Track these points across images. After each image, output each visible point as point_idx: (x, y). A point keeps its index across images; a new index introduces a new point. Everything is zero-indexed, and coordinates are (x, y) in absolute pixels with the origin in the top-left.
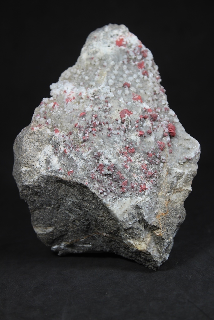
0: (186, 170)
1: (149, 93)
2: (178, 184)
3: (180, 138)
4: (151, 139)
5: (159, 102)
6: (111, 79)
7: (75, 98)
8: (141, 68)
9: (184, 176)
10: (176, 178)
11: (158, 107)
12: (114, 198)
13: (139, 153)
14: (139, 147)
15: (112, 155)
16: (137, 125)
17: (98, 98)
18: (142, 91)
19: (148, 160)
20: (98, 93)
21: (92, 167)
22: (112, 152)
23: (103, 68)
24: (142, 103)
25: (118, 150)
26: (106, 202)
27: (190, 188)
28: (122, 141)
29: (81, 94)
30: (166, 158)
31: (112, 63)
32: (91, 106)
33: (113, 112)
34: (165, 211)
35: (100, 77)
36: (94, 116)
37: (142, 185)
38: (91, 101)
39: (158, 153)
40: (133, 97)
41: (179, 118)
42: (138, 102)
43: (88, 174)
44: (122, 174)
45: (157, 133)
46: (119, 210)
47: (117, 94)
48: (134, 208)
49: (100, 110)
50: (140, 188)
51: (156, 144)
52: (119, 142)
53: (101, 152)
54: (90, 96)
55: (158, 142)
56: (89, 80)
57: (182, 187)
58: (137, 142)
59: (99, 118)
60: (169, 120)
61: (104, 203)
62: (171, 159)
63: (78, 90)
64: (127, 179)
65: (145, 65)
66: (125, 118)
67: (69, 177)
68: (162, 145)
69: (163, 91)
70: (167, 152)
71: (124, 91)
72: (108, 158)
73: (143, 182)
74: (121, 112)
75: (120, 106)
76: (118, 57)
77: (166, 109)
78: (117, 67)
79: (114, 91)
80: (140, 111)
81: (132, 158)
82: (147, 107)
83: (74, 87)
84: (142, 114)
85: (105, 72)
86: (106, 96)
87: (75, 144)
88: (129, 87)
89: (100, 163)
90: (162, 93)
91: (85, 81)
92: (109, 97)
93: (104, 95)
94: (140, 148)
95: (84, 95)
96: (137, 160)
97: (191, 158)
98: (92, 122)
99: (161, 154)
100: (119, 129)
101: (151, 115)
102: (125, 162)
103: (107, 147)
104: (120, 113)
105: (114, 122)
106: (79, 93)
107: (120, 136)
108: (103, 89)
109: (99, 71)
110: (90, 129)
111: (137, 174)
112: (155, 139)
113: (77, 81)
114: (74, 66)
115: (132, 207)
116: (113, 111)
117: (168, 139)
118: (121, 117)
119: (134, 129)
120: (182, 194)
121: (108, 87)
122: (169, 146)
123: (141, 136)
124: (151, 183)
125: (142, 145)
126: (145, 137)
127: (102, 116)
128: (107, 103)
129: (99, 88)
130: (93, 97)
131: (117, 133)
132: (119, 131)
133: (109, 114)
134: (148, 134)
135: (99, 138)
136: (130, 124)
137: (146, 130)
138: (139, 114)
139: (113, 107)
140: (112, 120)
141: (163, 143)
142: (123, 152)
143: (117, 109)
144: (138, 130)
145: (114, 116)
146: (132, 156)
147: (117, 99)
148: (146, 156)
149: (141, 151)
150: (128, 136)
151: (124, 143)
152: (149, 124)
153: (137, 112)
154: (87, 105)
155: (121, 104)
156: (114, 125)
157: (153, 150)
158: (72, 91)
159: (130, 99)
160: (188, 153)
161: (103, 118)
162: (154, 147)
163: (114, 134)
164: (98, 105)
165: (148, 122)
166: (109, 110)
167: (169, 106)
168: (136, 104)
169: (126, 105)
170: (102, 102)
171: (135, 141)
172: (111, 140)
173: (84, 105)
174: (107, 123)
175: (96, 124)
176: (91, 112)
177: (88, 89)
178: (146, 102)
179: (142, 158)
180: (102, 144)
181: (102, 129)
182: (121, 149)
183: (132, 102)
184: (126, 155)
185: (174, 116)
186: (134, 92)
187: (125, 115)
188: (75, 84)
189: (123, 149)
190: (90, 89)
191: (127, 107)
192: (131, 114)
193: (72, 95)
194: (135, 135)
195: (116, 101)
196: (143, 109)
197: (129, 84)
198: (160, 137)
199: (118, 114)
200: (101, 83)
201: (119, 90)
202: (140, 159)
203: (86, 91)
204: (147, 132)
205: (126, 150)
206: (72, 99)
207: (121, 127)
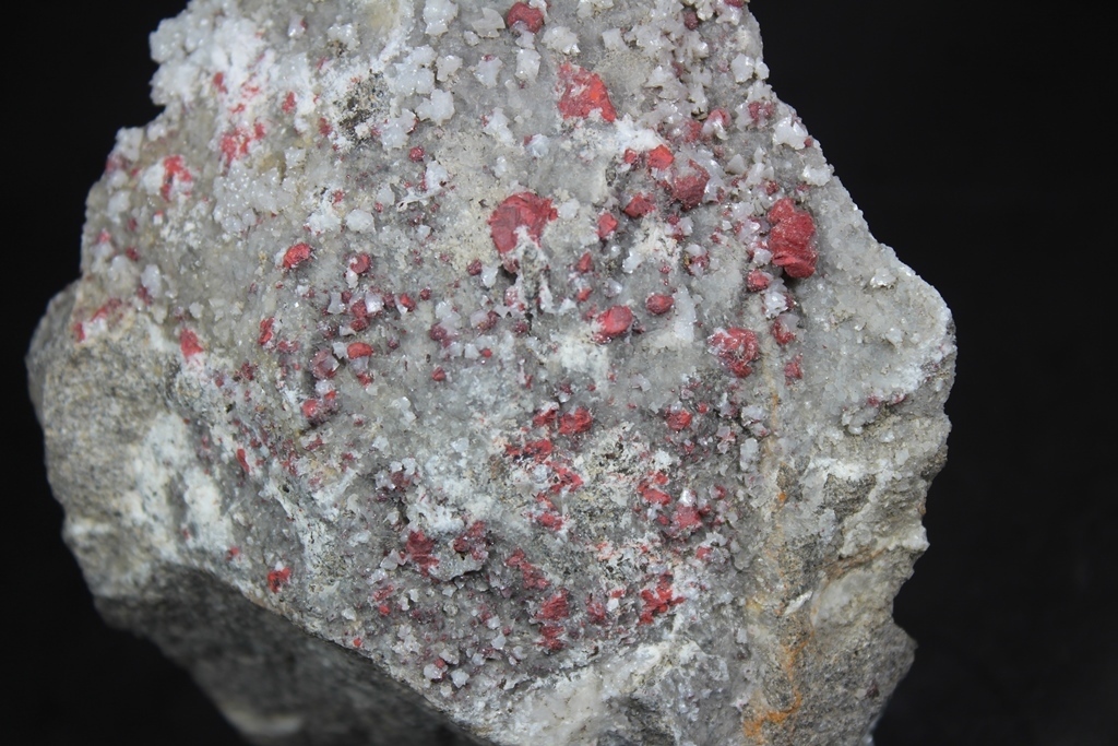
0: (882, 462)
1: (654, 44)
2: (849, 536)
3: (840, 282)
4: (676, 336)
5: (716, 74)
7: (265, 131)
9: (872, 496)
10: (830, 513)
11: (712, 104)
12: (506, 687)
13: (617, 423)
14: (612, 399)
15: (467, 481)
16: (581, 284)
17: (373, 138)
18: (612, 38)
19: (673, 449)
20: (375, 100)
21: (371, 553)
22: (462, 463)
24: (611, 121)
25: (497, 445)
26: (467, 719)
27: (917, 539)
28: (513, 397)
29: (290, 101)
30: (770, 412)
32: (337, 196)
33: (451, 221)
34: (784, 698)
36: (353, 266)
37: (652, 586)
38: (338, 162)
39: (725, 395)
40: (558, 96)
42: (588, 125)
43: (358, 591)
44: (532, 562)
45: (712, 279)
46: (544, 734)
47: (475, 84)
48: (625, 709)
49: (382, 217)
50: (642, 603)
51: (705, 356)
52: (496, 403)
53: (410, 471)
54: (335, 117)
55: (717, 340)
57: (874, 542)
58: (596, 377)
59: (382, 268)
60: (779, 172)
61: (462, 724)
62: (795, 413)
63: (276, 71)
64: (562, 588)
66: (518, 254)
67: (275, 598)
68: (741, 349)
70: (775, 375)
71: (510, 61)
72: (446, 499)
73: (653, 568)
74: (495, 213)
75: (489, 171)
77: (754, 109)
79: (459, 71)
80: (599, 187)
81: (578, 461)
82: (648, 141)
83: (261, 43)
84: (613, 201)
87: (279, 434)
88: (538, 26)
89: (414, 526)
90: (731, 14)
91: (310, 8)
92: (428, 122)
94: (618, 402)
95: (306, 106)
96: (611, 468)
97: (902, 396)
98: (345, 300)
99: (739, 396)
100: (491, 326)
101: (665, 185)
102: (540, 496)
103: (437, 438)
104: (490, 223)
105: (464, 284)
106: (281, 97)
107: (495, 369)
108: (394, 74)
110: (340, 348)
111: (619, 538)
112: (698, 325)
115: (611, 707)
116: (455, 214)
117: (775, 300)
118: (496, 246)
119: (571, 310)
120: (878, 572)
121: (424, 53)
122: (783, 341)
123: (612, 337)
124: (698, 563)
126: (637, 332)
127: (397, 257)
128: (419, 167)
129: (378, 65)
130: (349, 125)
131: (481, 352)
132: (490, 338)
133: (431, 237)
134: (650, 315)
135: (388, 390)
136: (549, 287)
137: (639, 297)
138: (597, 207)
139: (453, 187)
140: (453, 273)
141: (743, 334)
142: (524, 445)
143: (473, 195)
144: (591, 308)
145: (459, 242)
146: (576, 449)
147: (473, 122)
148: (658, 429)
149: (623, 414)
150: (545, 349)
151: (522, 398)
152: (659, 244)
153: (582, 202)
154: (315, 191)
155: (494, 161)
156: (461, 299)
157: (691, 394)
158: (250, 79)
159: (543, 113)
160: (884, 371)
161: (402, 265)
162: (698, 371)
163: (463, 360)
164: (373, 186)
165: (655, 233)
166: (434, 211)
167: (773, 90)
168: (576, 146)
169: (523, 157)
170: (392, 163)
171: (585, 375)
172: (453, 399)
173: (305, 188)
174: (427, 296)
175: (366, 317)
176: (337, 238)
177: (325, 74)
178: (634, 110)
179: (636, 444)
180: (406, 424)
181: (403, 332)
182: (514, 433)
183: (556, 130)
184: (547, 456)
185: (802, 151)
186: (565, 58)
187: (515, 232)
188: (265, 24)
189: (527, 430)
190: (332, 71)
191: (527, 169)
192: (550, 219)
193: (249, 110)
194: (579, 341)
195: (468, 143)
196: (620, 165)
197: (537, 9)
198: (729, 305)
199: (483, 229)
200: (383, 30)
201: (487, 57)
202: (623, 458)
203: (317, 80)
204: (644, 304)
205: (544, 431)
206: (250, 135)
207: (505, 305)
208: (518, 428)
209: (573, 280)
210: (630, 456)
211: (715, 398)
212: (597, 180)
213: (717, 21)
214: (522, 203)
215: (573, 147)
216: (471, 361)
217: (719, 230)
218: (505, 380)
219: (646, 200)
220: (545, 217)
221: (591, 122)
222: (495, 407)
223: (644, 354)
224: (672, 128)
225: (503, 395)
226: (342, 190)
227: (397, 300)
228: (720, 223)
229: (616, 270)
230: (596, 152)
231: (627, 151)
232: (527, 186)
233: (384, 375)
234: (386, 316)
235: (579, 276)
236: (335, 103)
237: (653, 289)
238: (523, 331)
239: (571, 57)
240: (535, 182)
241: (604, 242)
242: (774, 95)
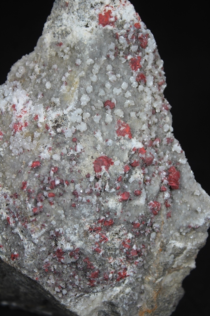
0: (189, 244)
1: (143, 117)
2: (176, 263)
3: (185, 192)
4: (140, 202)
5: (159, 128)
6: (86, 93)
7: (28, 125)
8: (136, 69)
9: (185, 252)
10: (173, 256)
11: (157, 137)
12: (77, 296)
13: (120, 224)
14: (120, 218)
15: (77, 237)
16: (118, 185)
17: (62, 133)
18: (133, 114)
19: (133, 233)
20: (64, 122)
21: (45, 254)
22: (76, 231)
23: (74, 69)
24: (131, 138)
25: (87, 227)
26: (65, 304)
27: (193, 265)
28: (94, 214)
29: (37, 117)
30: (161, 226)
31: (90, 61)
32: (50, 149)
33: (83, 161)
34: (152, 306)
35: (68, 87)
36: (53, 170)
37: (121, 271)
38: (51, 139)
39: (150, 220)
40: (116, 129)
41: (187, 156)
42: (124, 139)
43: (39, 264)
44: (91, 261)
45: (151, 187)
46: (85, 310)
47: (93, 121)
48: (108, 305)
49: (63, 157)
50: (118, 275)
51: (147, 208)
53: (61, 232)
54: (51, 125)
55: (150, 204)
56: (51, 89)
57: (182, 265)
58: (117, 211)
59: (61, 172)
60: (172, 158)
61: (63, 305)
62: (168, 227)
63: (33, 108)
64: (98, 270)
65: (142, 62)
67: (12, 262)
68: (156, 207)
69: (167, 109)
70: (164, 216)
71: (104, 117)
72: (70, 241)
73: (123, 266)
74: (96, 161)
75: (95, 148)
76: (101, 48)
77: (169, 139)
78: (96, 68)
79: (89, 118)
80: (126, 158)
81: (108, 234)
82: (140, 146)
83: (28, 98)
84: (129, 162)
85: (77, 80)
87: (23, 215)
88: (113, 107)
89: (59, 247)
90: (166, 113)
91: (45, 90)
92: (79, 131)
93: (71, 126)
94: (122, 219)
95: (41, 119)
96: (116, 237)
97: (198, 226)
98: (49, 179)
99: (153, 220)
100: (90, 193)
101: (143, 160)
102: (96, 243)
103: (70, 223)
104: (94, 163)
105: (84, 180)
106: (34, 115)
107: (90, 206)
108: (70, 115)
109: (67, 74)
110: (46, 193)
111: (115, 257)
112: (146, 199)
113: (34, 88)
114: (32, 55)
115: (104, 304)
116: (84, 159)
117: (167, 195)
118: (95, 170)
119: (114, 192)
120: (181, 273)
121: (80, 111)
122: (167, 206)
123: (123, 201)
124: (135, 266)
125: (125, 213)
126: (130, 200)
127: (65, 169)
128: (75, 144)
129: (66, 112)
130: (55, 128)
131: (87, 200)
132: (90, 196)
133: (76, 165)
134: (135, 196)
135: (58, 207)
136: (109, 184)
137: (132, 190)
138: (125, 163)
139: (84, 151)
140: (81, 176)
141: (157, 203)
142: (94, 228)
143: (90, 154)
144: (119, 192)
145: (84, 168)
146: (108, 230)
147: (92, 133)
148: (130, 227)
149: (122, 222)
150: (104, 201)
151: (96, 215)
152: (139, 175)
153: (121, 161)
154: (43, 146)
155: (96, 145)
156: (82, 184)
157: (142, 219)
158: (24, 108)
159: (112, 133)
160: (194, 218)
161: (67, 172)
162: (144, 212)
163: (82, 202)
164: (61, 147)
165: (139, 172)
166: (78, 157)
167: (174, 135)
168: (121, 144)
169: (105, 145)
170: (67, 141)
171: (114, 210)
172: (77, 213)
173: (40, 144)
174: (73, 182)
175: (55, 185)
176: (49, 161)
177: (49, 111)
178: (137, 136)
179: (124, 231)
180: (62, 218)
181: (64, 192)
182: (92, 224)
183: (115, 139)
184: (99, 232)
185: (179, 154)
186: (119, 118)
187: (101, 167)
188: (30, 92)
189: (96, 224)
190: (51, 111)
191: (106, 149)
192: (111, 165)
193: (23, 117)
194: (114, 200)
195: (90, 139)
196: (132, 151)
197: (113, 103)
198: (155, 195)
199: (91, 165)
200: (68, 102)
201: (97, 115)
202: (120, 234)
203: (46, 113)
204: (134, 192)
205: (100, 224)
206: (23, 125)
207: (95, 187)
208: (93, 223)
209: (116, 183)
210: (122, 234)
211: (147, 220)
212: (126, 155)
213: (161, 113)
214: (104, 159)
215: (120, 144)
216: (84, 202)
217: (154, 173)
218: (93, 209)
219: (137, 162)
220: (110, 164)
221: (125, 138)
222: (89, 216)
223: (130, 206)
224: (145, 142)
225: (91, 214)
226: (51, 147)
227: (64, 182)
228: (155, 171)
229: (127, 181)
230: (126, 147)
231: (134, 148)
232: (105, 154)
233: (57, 203)
234: (60, 186)
235: (118, 183)
236: (51, 120)
237: (136, 188)
238: (98, 195)
239: (121, 118)
240: (108, 153)
241: (125, 173)
242: (174, 136)
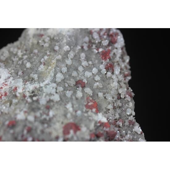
1: (110, 99)
5: (122, 111)
6: (61, 72)
7: (7, 94)
8: (105, 59)
11: (120, 118)
17: (37, 101)
18: (101, 94)
20: (40, 92)
23: (52, 54)
24: (97, 113)
29: (16, 89)
31: (66, 48)
32: (25, 112)
35: (46, 67)
36: (26, 129)
38: (27, 105)
40: (85, 104)
42: (92, 112)
47: (65, 95)
49: (36, 119)
54: (28, 94)
56: (31, 68)
63: (13, 82)
65: (111, 55)
66: (69, 136)
69: (131, 96)
71: (75, 92)
74: (65, 126)
75: (65, 116)
76: (77, 39)
77: (130, 122)
78: (71, 55)
79: (62, 91)
80: (92, 126)
82: (104, 120)
83: (10, 75)
85: (54, 61)
86: (48, 98)
88: (83, 87)
90: (129, 98)
91: (25, 69)
92: (52, 101)
93: (45, 96)
95: (20, 90)
101: (107, 132)
104: (63, 128)
106: (13, 88)
108: (46, 88)
109: (46, 57)
113: (15, 67)
114: (16, 43)
116: (55, 124)
118: (64, 133)
121: (55, 85)
127: (38, 130)
128: (48, 110)
129: (42, 85)
130: (31, 97)
133: (48, 127)
138: (91, 131)
140: (51, 137)
143: (60, 120)
147: (63, 104)
153: (88, 128)
155: (67, 113)
158: (5, 82)
159: (81, 107)
164: (35, 112)
167: (135, 119)
168: (88, 116)
169: (74, 115)
170: (41, 108)
173: (17, 109)
176: (24, 122)
177: (27, 84)
178: (103, 112)
183: (83, 111)
185: (140, 134)
186: (89, 96)
187: (69, 131)
188: (11, 71)
190: (29, 84)
191: (75, 118)
192: (79, 130)
193: (4, 89)
195: (61, 108)
196: (97, 123)
197: (84, 83)
199: (61, 129)
200: (45, 77)
201: (69, 90)
203: (24, 85)
206: (3, 94)
213: (125, 99)
219: (102, 134)
224: (110, 120)
226: (27, 111)
230: (93, 118)
231: (100, 121)
236: (28, 91)
242: (135, 120)
